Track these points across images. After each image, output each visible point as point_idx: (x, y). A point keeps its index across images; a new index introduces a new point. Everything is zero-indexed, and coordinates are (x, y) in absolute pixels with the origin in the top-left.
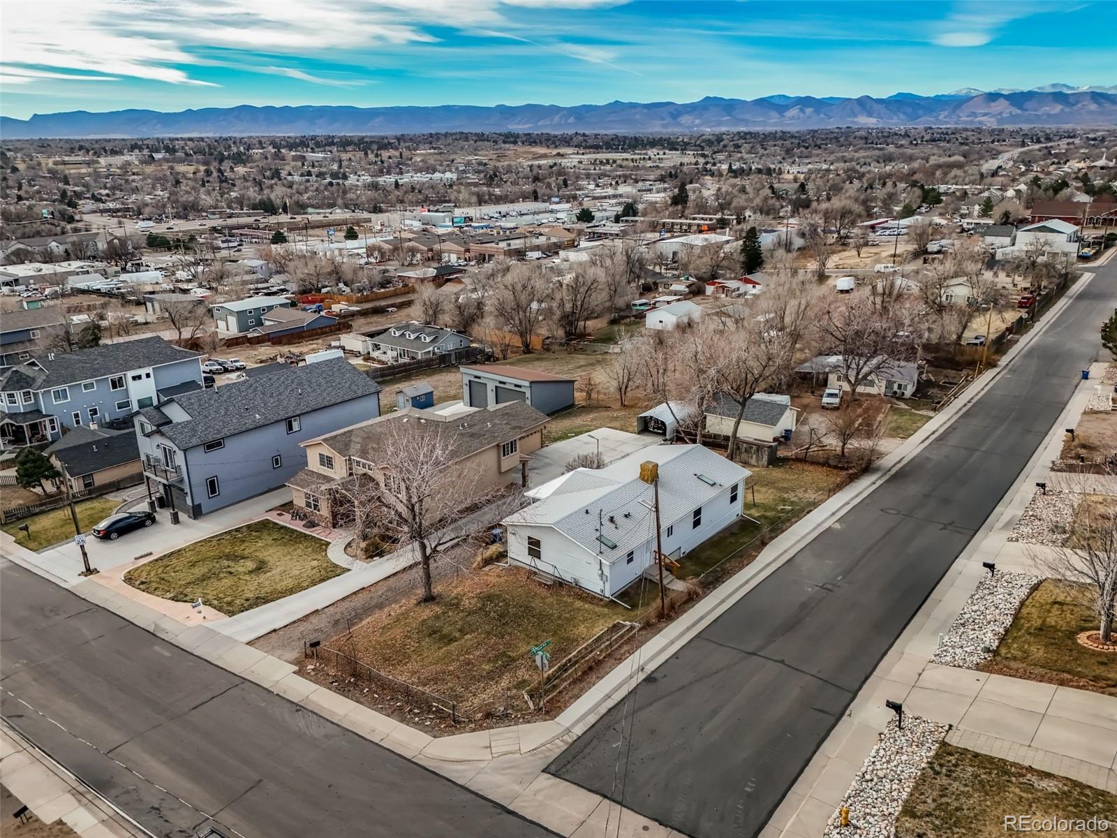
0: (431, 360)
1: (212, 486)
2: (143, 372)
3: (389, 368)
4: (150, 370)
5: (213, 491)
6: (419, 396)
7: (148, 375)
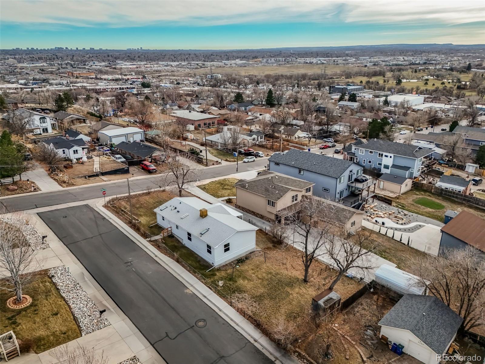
2: (389, 155)
4: (392, 155)
7: (391, 157)
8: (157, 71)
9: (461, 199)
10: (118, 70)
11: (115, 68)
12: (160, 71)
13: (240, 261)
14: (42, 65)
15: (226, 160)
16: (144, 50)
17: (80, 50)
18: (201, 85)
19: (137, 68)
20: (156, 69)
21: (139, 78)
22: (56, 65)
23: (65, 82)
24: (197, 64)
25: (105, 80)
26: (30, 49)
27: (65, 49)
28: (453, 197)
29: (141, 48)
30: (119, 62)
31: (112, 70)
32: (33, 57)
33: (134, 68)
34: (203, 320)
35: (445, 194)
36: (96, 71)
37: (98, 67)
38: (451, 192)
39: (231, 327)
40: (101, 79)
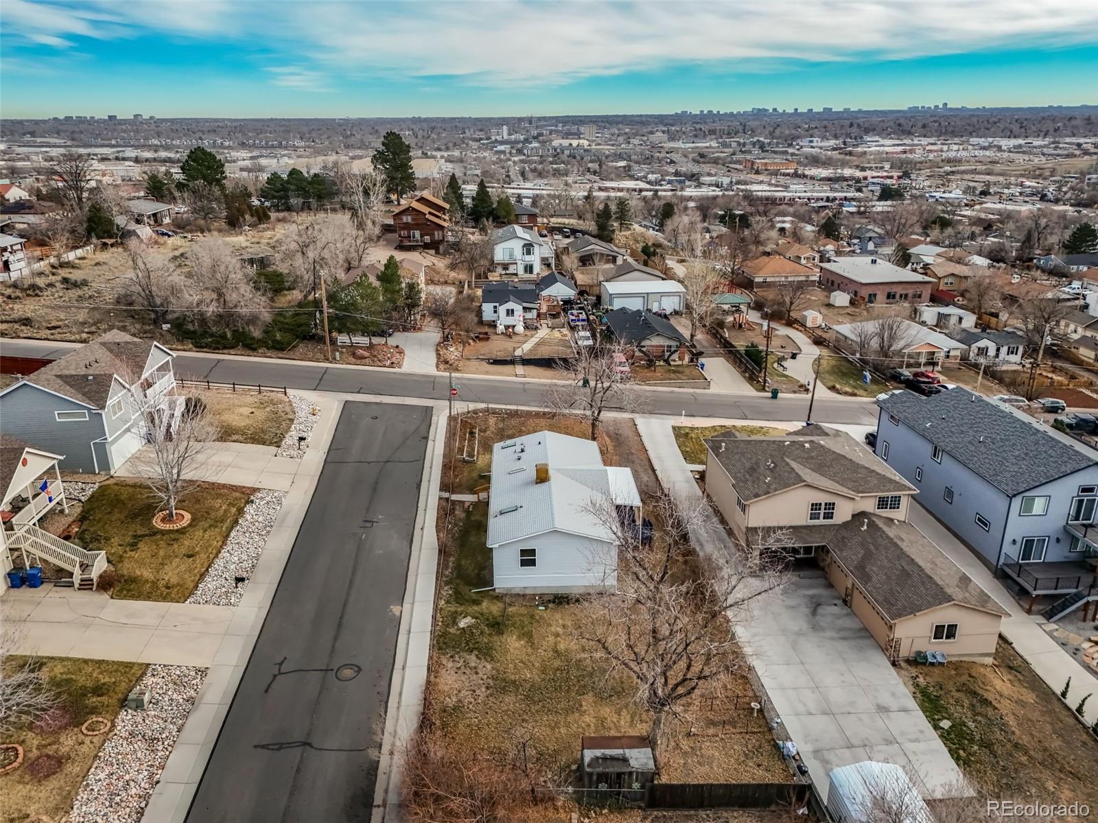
8: (949, 161)
10: (855, 158)
11: (850, 153)
12: (958, 161)
13: (560, 600)
14: (707, 145)
15: (833, 388)
16: (951, 109)
17: (802, 114)
18: (1050, 201)
19: (905, 152)
20: (952, 155)
21: (891, 177)
22: (734, 145)
23: (726, 181)
24: (1079, 145)
25: (812, 178)
26: (705, 112)
27: (771, 111)
29: (945, 104)
30: (869, 139)
31: (841, 157)
32: (701, 129)
33: (897, 153)
34: (356, 669)
36: (807, 158)
37: (818, 150)
39: (383, 704)
40: (805, 176)
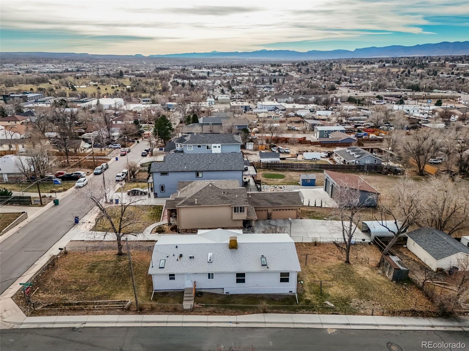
0: (352, 166)
1: (162, 188)
2: (217, 145)
3: (337, 165)
4: (220, 145)
5: (162, 190)
6: (307, 180)
7: (219, 147)
9: (282, 167)
28: (276, 167)
35: (271, 167)
38: (274, 164)
